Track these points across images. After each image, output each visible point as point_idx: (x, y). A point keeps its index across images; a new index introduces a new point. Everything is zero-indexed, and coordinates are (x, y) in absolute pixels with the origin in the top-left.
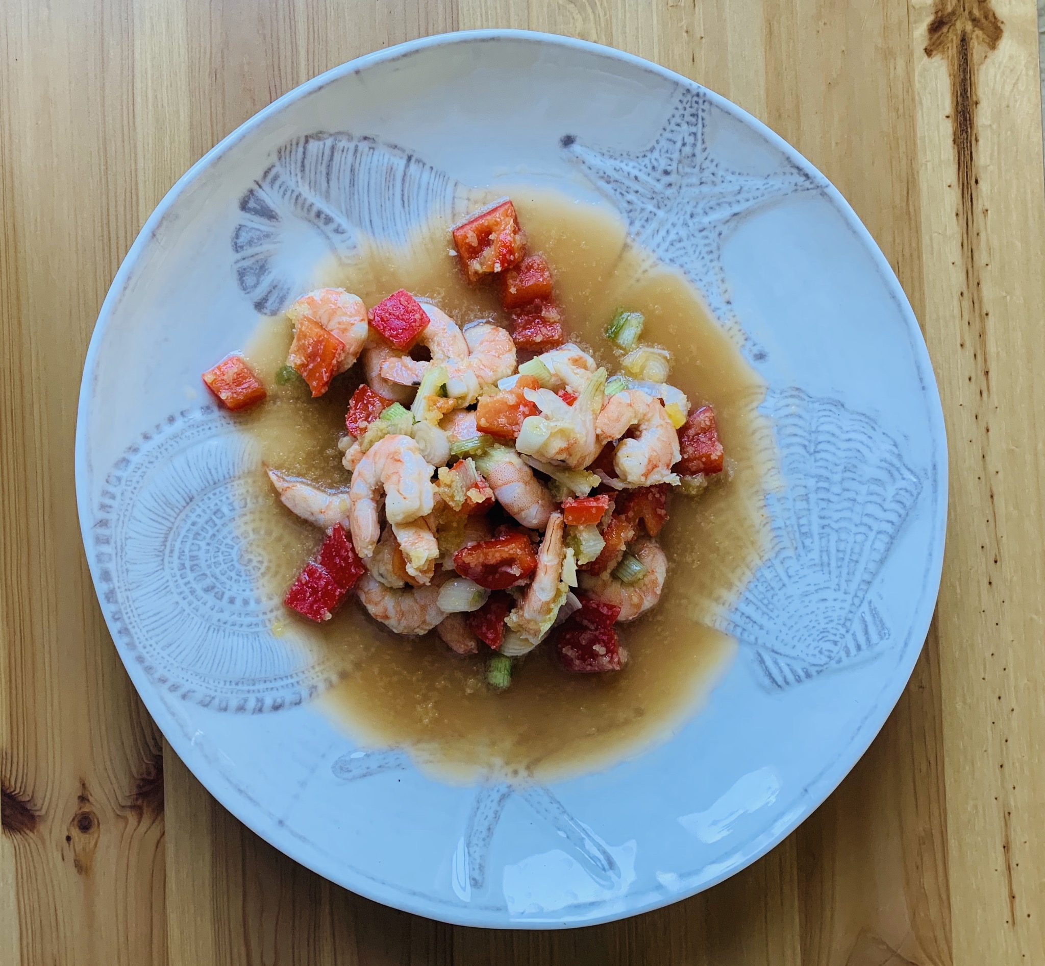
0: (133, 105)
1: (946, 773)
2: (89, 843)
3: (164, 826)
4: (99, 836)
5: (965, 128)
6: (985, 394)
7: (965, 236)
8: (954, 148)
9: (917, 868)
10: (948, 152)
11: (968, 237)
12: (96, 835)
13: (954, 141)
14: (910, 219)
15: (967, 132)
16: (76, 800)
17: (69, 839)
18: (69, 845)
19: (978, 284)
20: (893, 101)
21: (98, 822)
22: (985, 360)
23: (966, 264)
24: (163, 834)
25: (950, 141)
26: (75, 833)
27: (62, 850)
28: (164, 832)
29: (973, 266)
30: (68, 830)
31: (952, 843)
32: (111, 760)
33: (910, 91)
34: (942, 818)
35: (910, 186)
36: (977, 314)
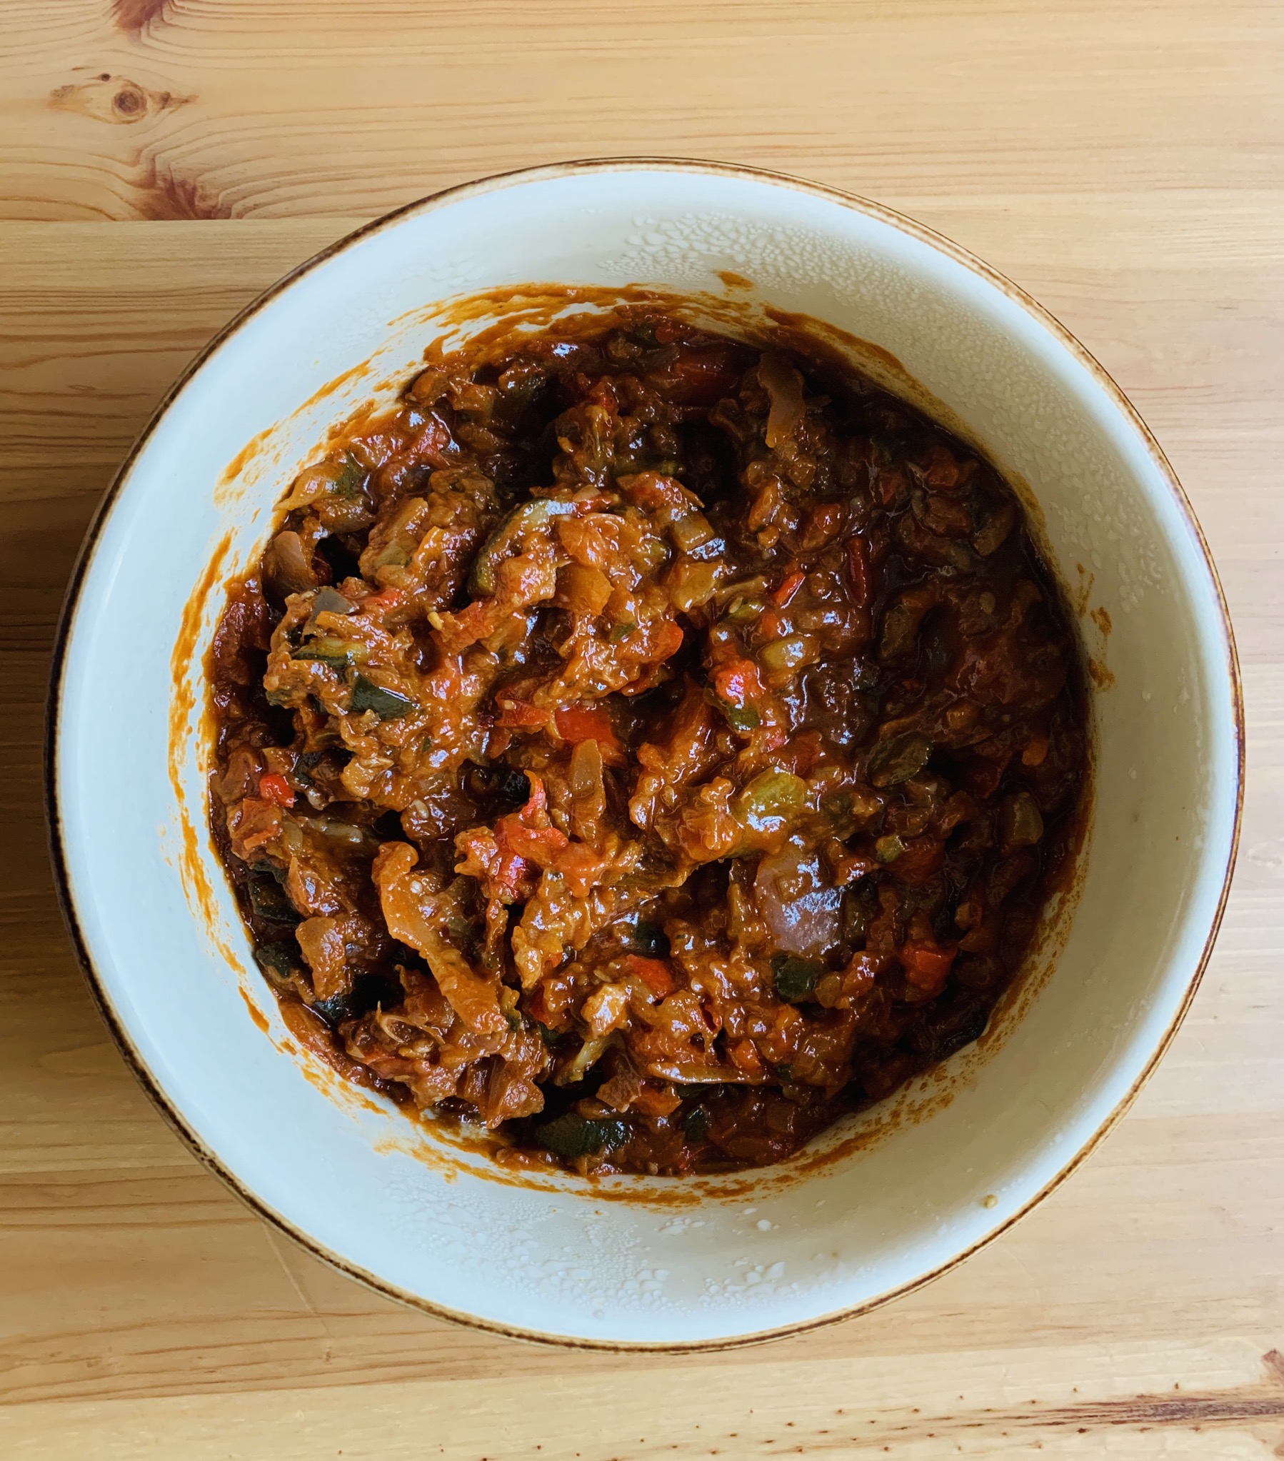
0: (1185, 188)
1: (195, 1397)
2: (98, 108)
3: (123, 220)
4: (110, 122)
5: (1160, 1411)
6: (768, 1447)
7: (1002, 1414)
8: (1131, 1396)
9: (52, 1355)
10: (1125, 1388)
11: (999, 1418)
12: (110, 118)
13: (1141, 1396)
14: (1026, 1331)
15: (1154, 1415)
16: (163, 88)
17: (106, 77)
18: (98, 78)
19: (931, 1435)
20: (1198, 1305)
21: (129, 122)
22: (818, 1447)
23: (960, 1417)
25: (1141, 1390)
26: (113, 89)
27: (89, 68)
28: (114, 220)
29: (957, 1426)
30: (119, 77)
31: (89, 1409)
32: (224, 143)
33: (1214, 1330)
34: (129, 1392)
35: (1075, 1331)
36: (887, 1434)
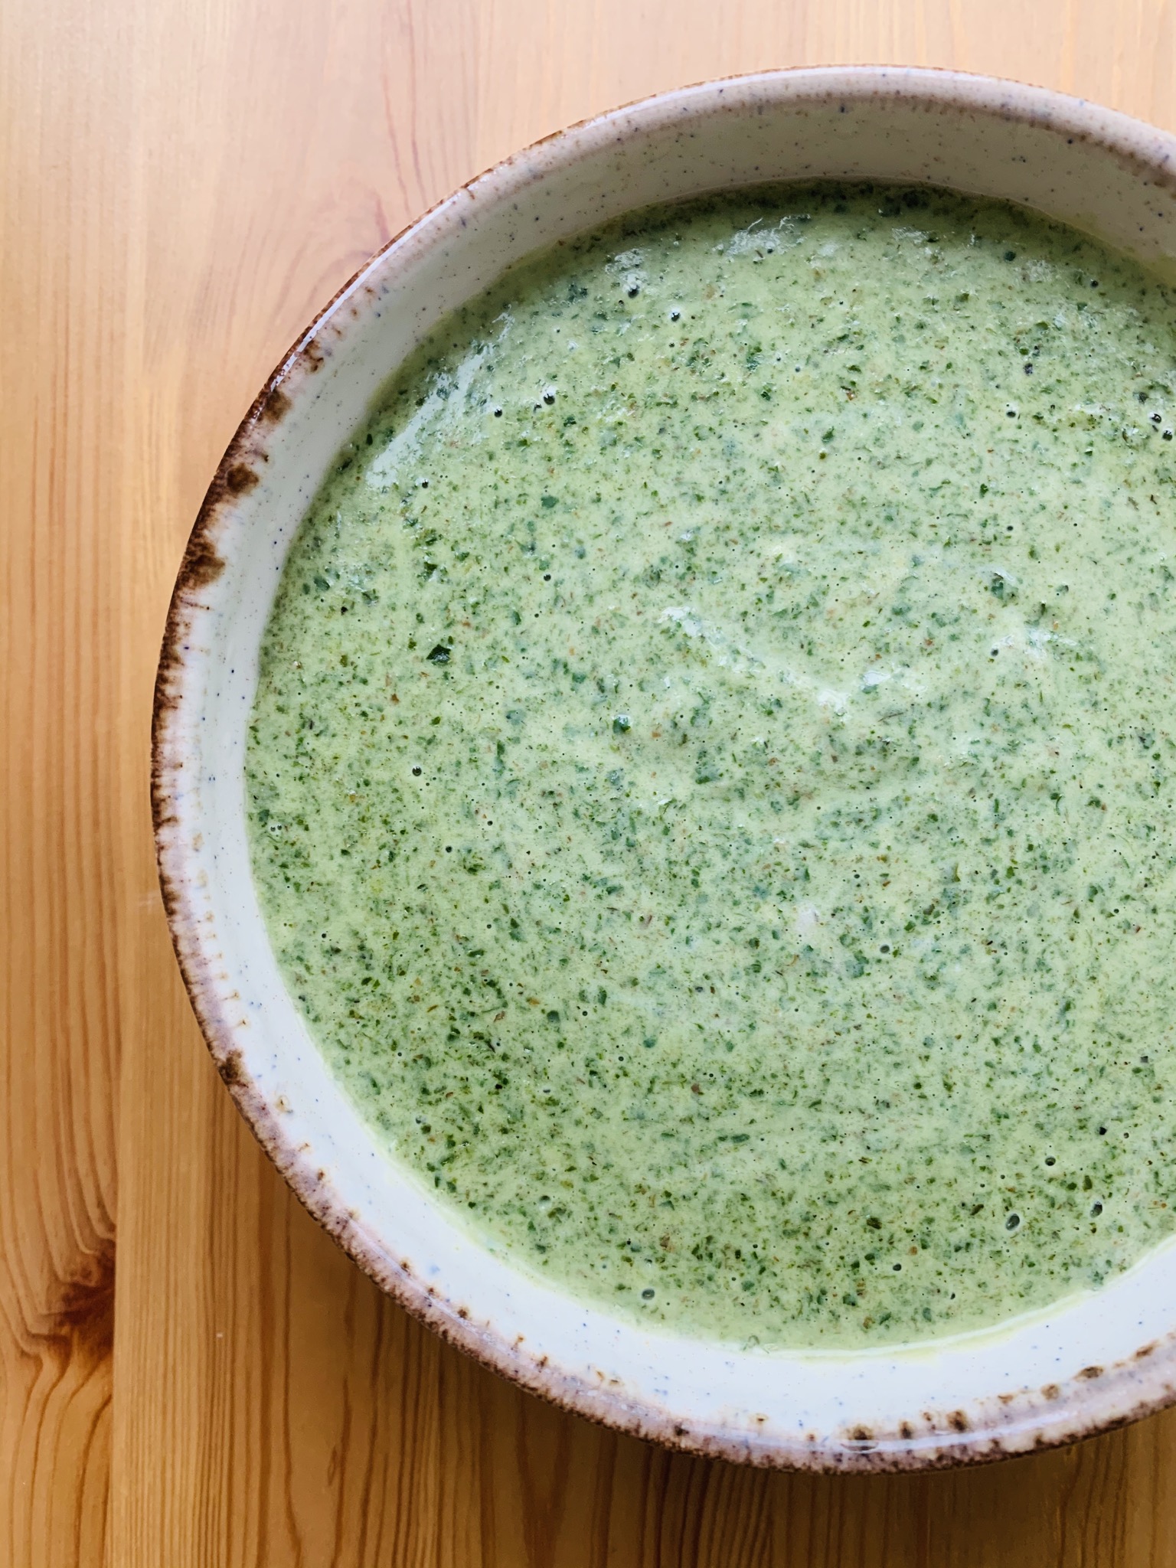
24: (108, 1401)
